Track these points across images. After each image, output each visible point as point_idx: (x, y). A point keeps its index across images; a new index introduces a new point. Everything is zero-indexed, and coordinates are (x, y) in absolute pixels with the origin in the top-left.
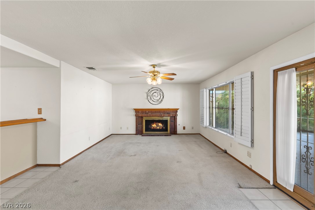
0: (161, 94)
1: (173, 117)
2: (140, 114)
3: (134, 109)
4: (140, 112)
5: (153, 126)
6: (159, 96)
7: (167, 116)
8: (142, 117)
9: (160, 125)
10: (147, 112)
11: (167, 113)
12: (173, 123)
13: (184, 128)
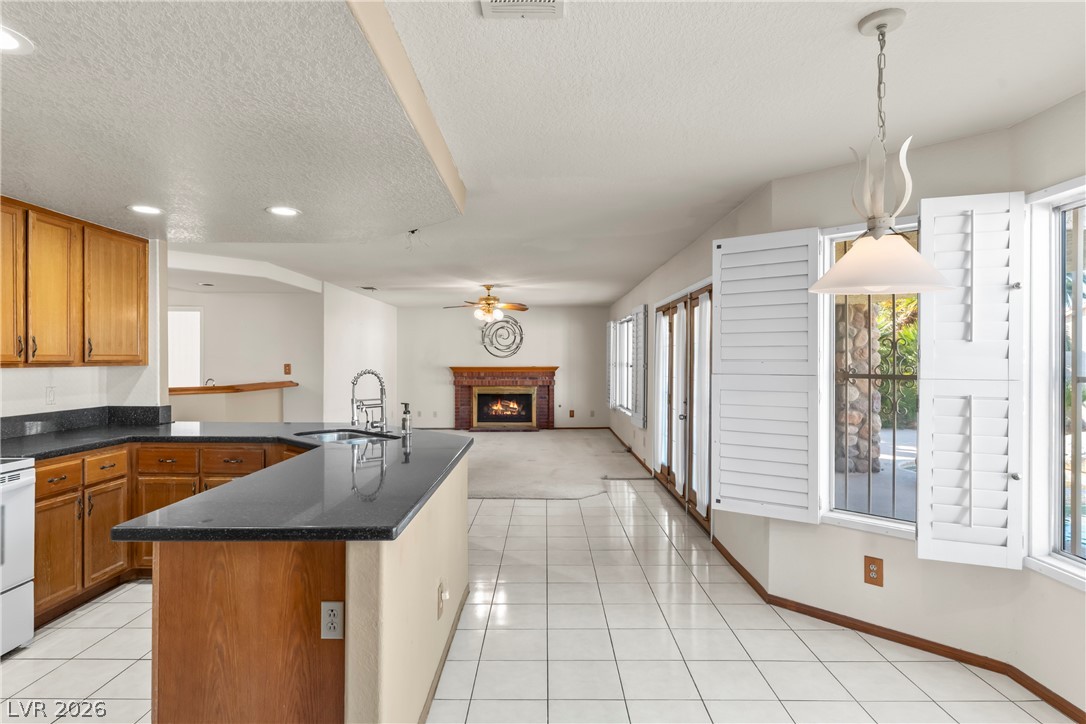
0: (517, 331)
1: (544, 386)
2: (465, 379)
3: (451, 368)
4: (465, 375)
5: (495, 408)
6: (512, 338)
7: (530, 383)
8: (470, 387)
9: (513, 405)
10: (482, 375)
11: (530, 378)
12: (545, 402)
13: (572, 414)
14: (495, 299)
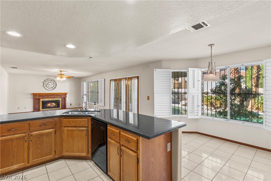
0: (55, 83)
1: (63, 98)
2: (36, 97)
3: (33, 94)
4: (38, 95)
5: (48, 105)
6: (53, 85)
7: (59, 97)
8: (39, 99)
9: (54, 104)
10: (44, 95)
11: (59, 96)
12: (63, 102)
13: (71, 105)
14: (63, 75)
